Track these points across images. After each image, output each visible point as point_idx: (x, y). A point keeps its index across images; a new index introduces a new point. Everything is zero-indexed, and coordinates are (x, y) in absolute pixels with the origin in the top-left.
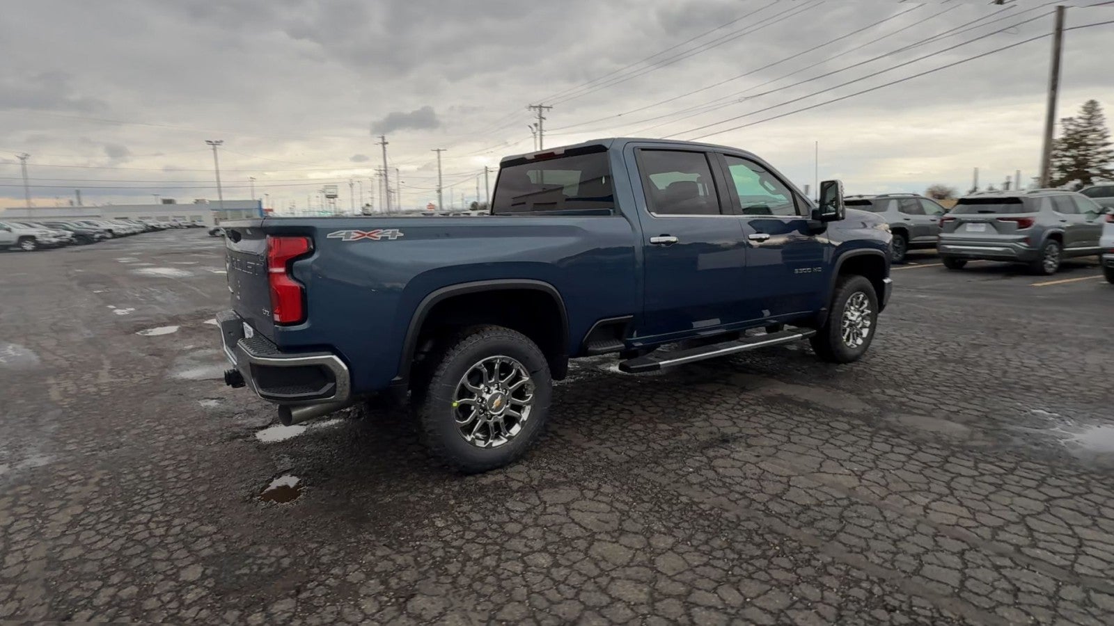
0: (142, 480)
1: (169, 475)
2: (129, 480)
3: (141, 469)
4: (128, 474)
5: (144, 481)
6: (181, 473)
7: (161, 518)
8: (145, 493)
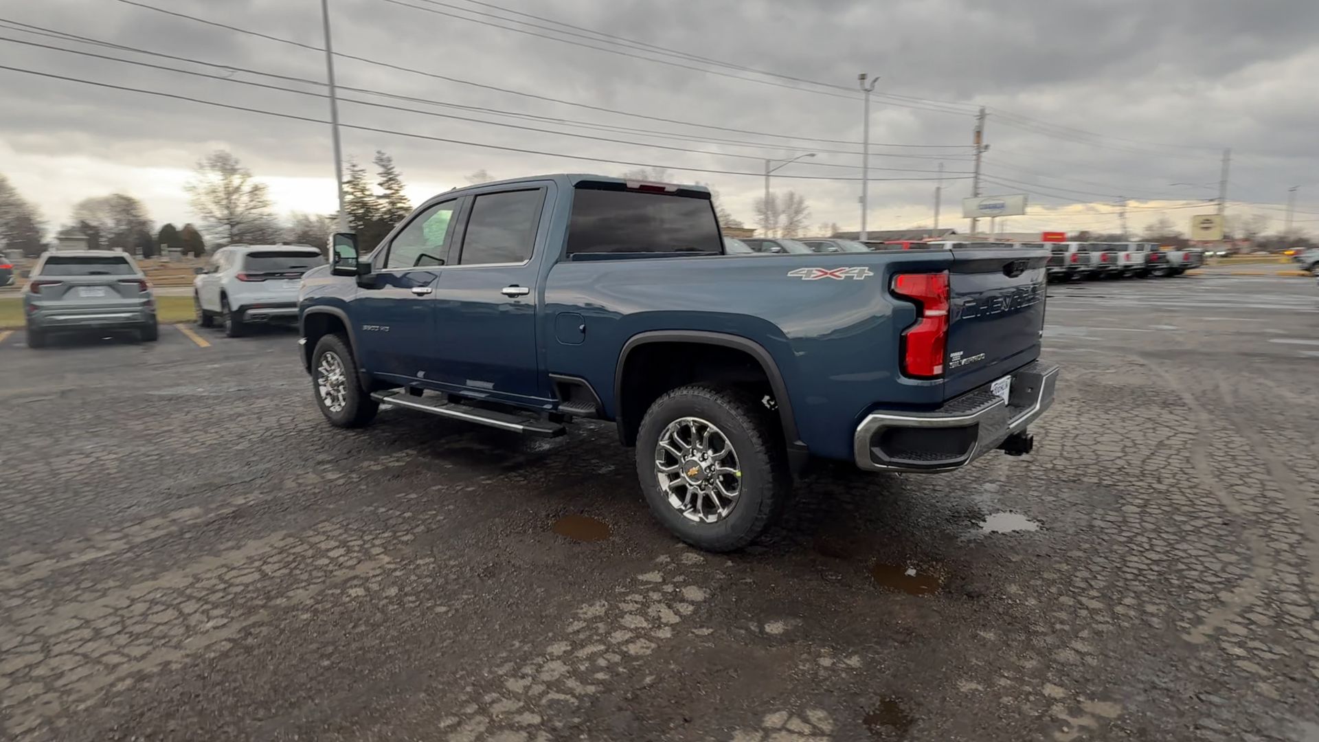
0: (1138, 595)
1: (1102, 584)
2: (1154, 604)
3: (1132, 613)
4: (1152, 615)
5: (1135, 592)
6: (1086, 580)
7: (1135, 547)
8: (1141, 578)
